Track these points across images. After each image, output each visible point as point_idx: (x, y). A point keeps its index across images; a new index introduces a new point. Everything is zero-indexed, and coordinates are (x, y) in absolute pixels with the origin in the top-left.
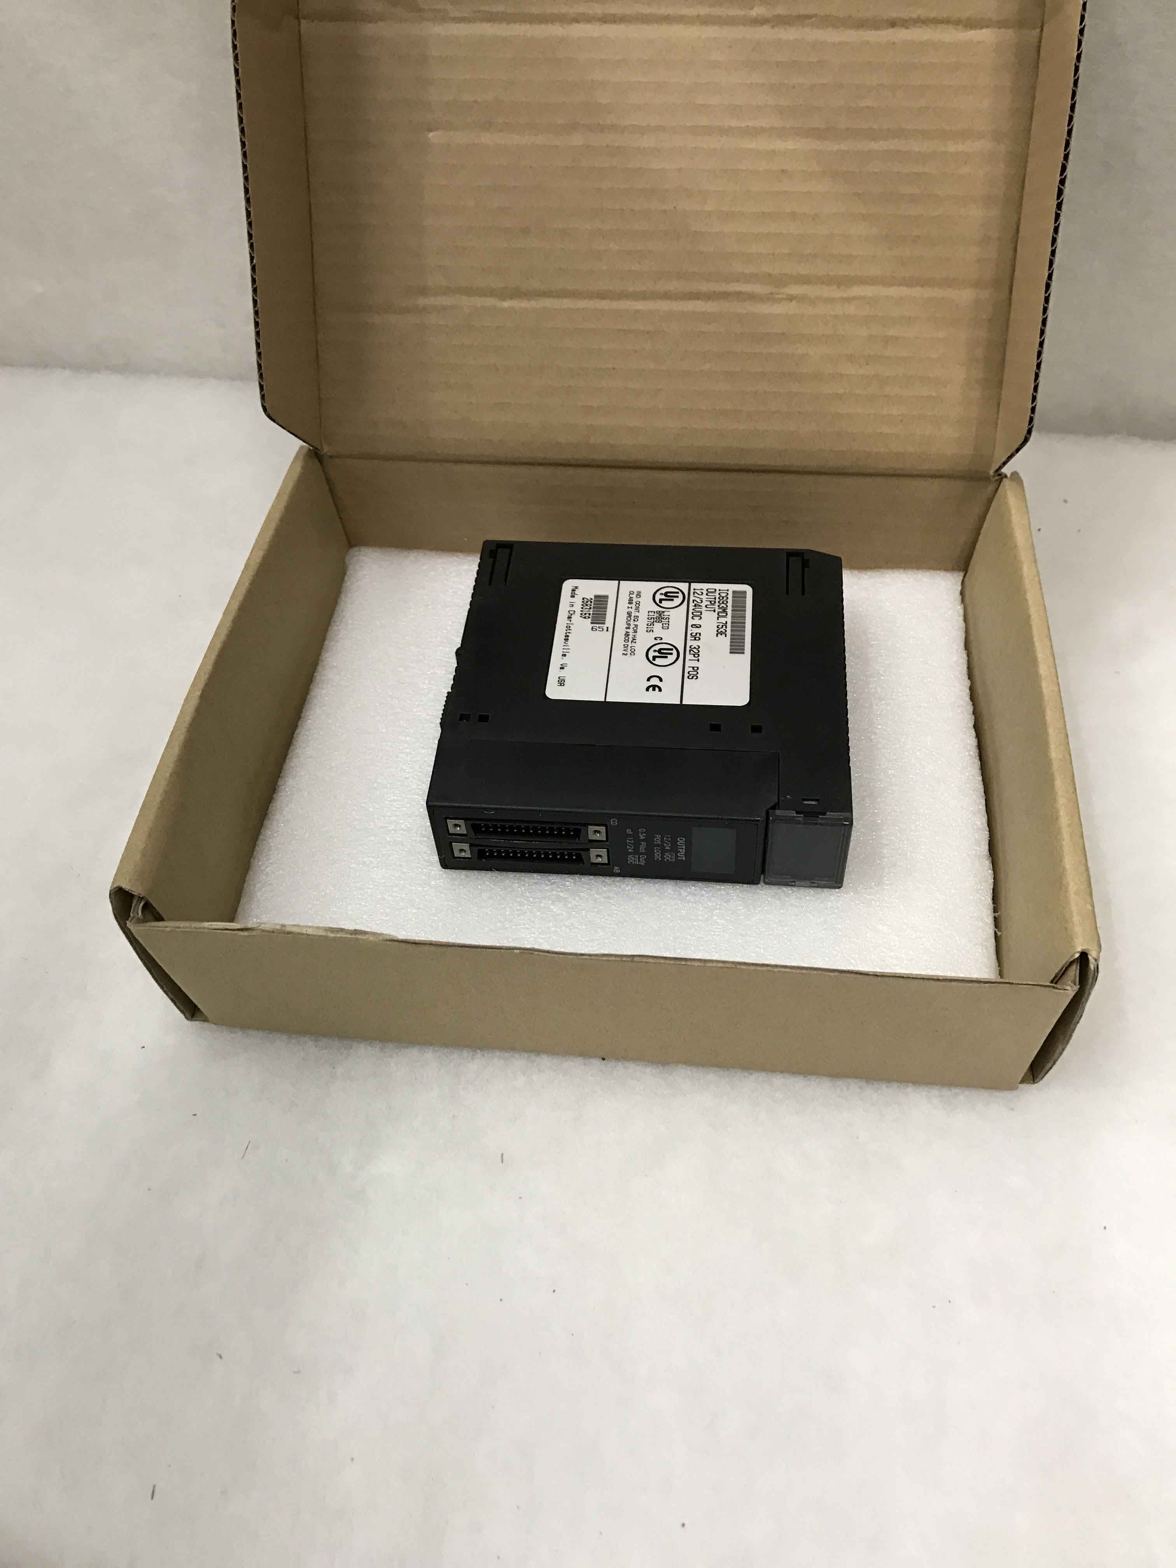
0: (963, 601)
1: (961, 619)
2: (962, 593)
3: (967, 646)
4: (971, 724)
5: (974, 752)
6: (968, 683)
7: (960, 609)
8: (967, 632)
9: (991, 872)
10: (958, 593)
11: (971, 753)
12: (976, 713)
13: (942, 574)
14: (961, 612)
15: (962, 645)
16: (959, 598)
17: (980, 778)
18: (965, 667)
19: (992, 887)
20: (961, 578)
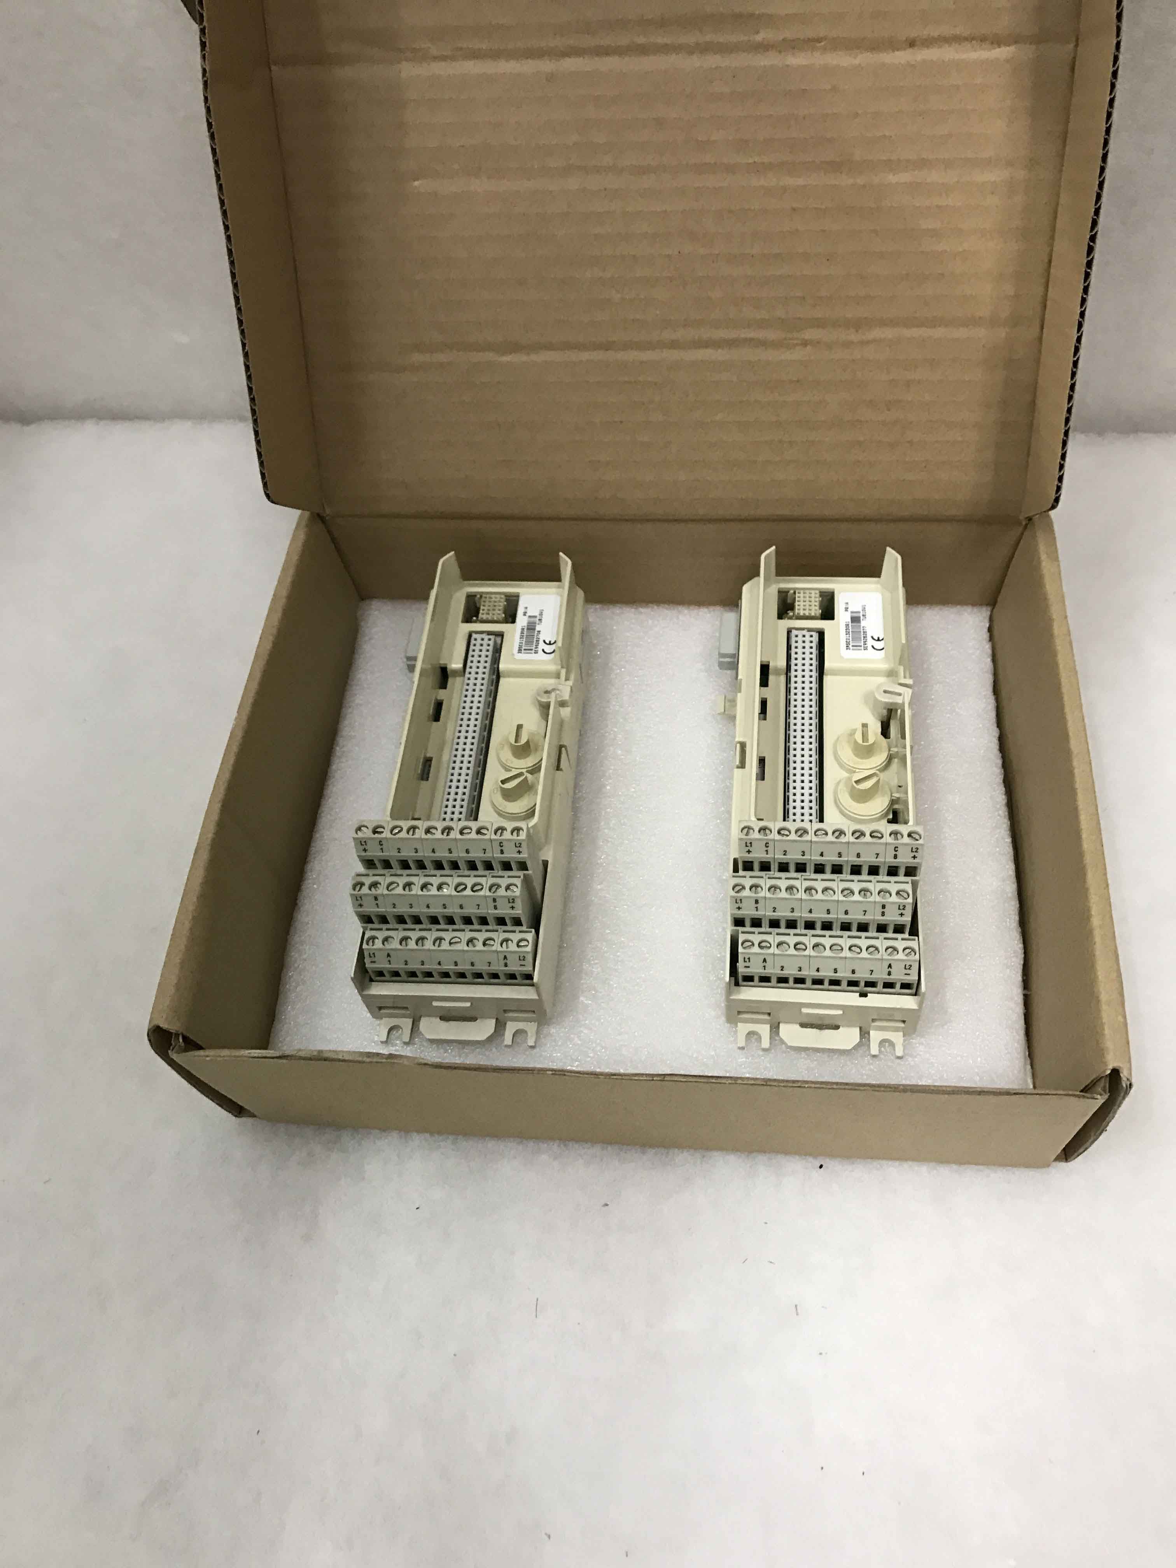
0: (991, 639)
1: (989, 660)
2: (990, 630)
3: (996, 690)
4: (999, 779)
5: (1003, 811)
6: (995, 732)
7: (988, 647)
8: (995, 674)
9: (1021, 946)
10: (986, 630)
11: (1000, 812)
12: (1006, 765)
13: (969, 609)
14: (989, 651)
15: (990, 689)
16: (986, 636)
17: (1009, 840)
18: (993, 714)
19: (1022, 962)
20: (989, 613)
